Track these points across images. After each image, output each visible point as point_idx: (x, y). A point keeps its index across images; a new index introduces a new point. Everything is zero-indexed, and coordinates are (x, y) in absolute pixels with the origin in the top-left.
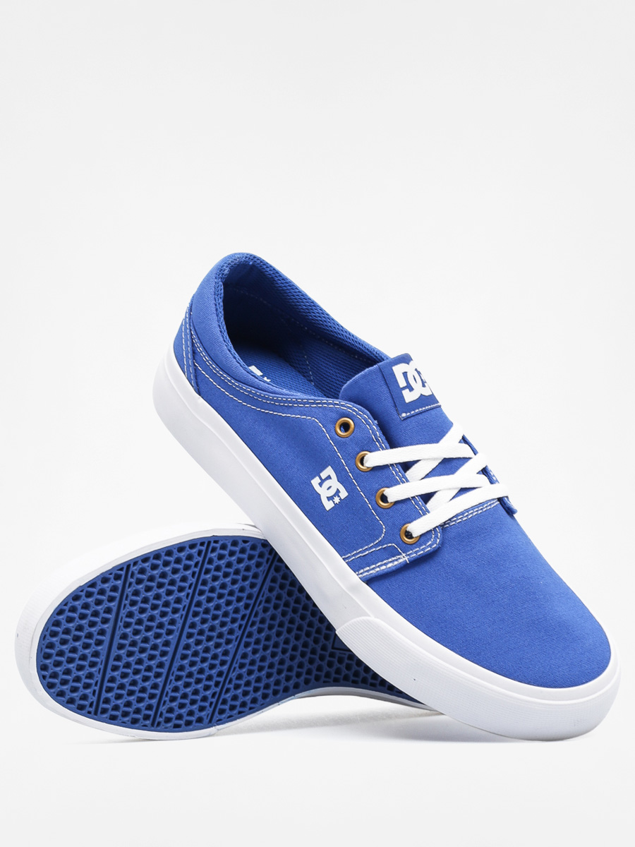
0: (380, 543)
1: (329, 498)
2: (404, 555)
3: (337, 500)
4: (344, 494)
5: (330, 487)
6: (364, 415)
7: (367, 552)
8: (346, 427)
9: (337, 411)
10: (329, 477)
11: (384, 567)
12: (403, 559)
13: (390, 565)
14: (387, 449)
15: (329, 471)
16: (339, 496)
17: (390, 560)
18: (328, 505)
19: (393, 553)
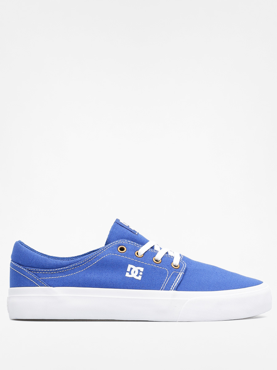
0: (169, 275)
1: (138, 276)
2: (180, 273)
3: (141, 273)
4: (142, 269)
5: (135, 271)
6: (125, 242)
7: (167, 281)
8: (122, 249)
9: (115, 246)
10: (131, 269)
11: (177, 281)
12: (181, 274)
13: (179, 279)
14: (142, 246)
15: (130, 266)
16: (141, 272)
17: (177, 278)
18: (139, 278)
19: (176, 275)
